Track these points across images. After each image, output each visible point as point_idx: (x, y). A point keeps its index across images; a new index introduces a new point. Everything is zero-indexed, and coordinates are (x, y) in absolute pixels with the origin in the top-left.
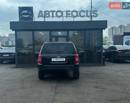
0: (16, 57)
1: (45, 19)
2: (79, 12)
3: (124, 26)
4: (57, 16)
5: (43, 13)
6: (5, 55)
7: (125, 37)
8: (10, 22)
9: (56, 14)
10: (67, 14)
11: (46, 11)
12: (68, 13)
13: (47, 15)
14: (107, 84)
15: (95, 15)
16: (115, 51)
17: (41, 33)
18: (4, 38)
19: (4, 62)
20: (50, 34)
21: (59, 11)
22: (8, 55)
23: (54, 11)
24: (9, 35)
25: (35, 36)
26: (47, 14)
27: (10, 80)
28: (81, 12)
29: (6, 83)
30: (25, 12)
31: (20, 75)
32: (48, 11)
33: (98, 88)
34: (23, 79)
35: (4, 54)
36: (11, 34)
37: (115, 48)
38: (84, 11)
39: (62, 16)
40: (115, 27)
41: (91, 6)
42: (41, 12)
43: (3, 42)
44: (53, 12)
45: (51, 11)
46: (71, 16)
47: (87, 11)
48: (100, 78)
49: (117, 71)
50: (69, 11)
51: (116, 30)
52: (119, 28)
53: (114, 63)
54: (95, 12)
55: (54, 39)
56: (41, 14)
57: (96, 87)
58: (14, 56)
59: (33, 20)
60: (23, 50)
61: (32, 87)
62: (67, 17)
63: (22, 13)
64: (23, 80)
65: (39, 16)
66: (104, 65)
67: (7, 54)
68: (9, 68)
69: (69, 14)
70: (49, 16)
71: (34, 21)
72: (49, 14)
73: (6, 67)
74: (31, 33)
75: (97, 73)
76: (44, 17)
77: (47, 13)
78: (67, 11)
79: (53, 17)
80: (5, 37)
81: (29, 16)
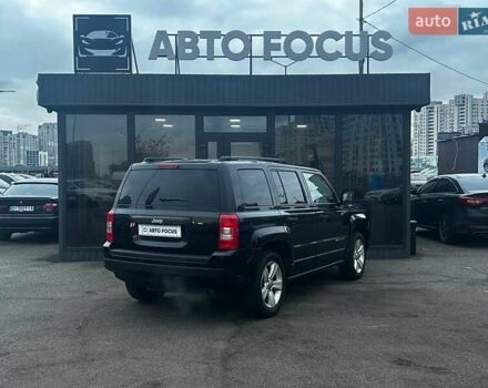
0: (61, 217)
1: (177, 64)
2: (315, 39)
3: (473, 100)
4: (228, 54)
5: (172, 40)
6: (16, 209)
7: (483, 140)
8: (40, 75)
9: (225, 46)
10: (268, 47)
11: (181, 35)
12: (273, 41)
13: (189, 51)
14: (444, 345)
15: (382, 52)
16: (457, 198)
17: (163, 123)
18: (22, 139)
19: (14, 235)
20: (199, 125)
21: (236, 34)
22: (29, 209)
23: (217, 34)
24: (40, 127)
25: (137, 135)
26: (188, 46)
27: (33, 319)
28: (323, 37)
29: (12, 335)
30: (101, 35)
31: (76, 295)
32: (190, 34)
33: (409, 364)
34: (86, 315)
35: (16, 202)
36: (47, 126)
37: (454, 186)
38: (336, 36)
39: (247, 53)
40: (441, 103)
41: (361, 20)
42: (162, 36)
43: (19, 156)
44: (210, 36)
45: (204, 34)
46: (282, 53)
47: (349, 35)
48: (409, 315)
49: (472, 283)
50: (278, 35)
51: (443, 112)
52: (456, 108)
53: (451, 248)
54: (382, 40)
55: (212, 146)
56: (162, 47)
57: (400, 362)
58: (55, 211)
59: (130, 70)
60: (89, 187)
61: (122, 354)
62: (267, 57)
63: (86, 39)
64: (87, 320)
65: (156, 54)
66: (413, 253)
67: (27, 202)
68: (33, 260)
69: (277, 47)
70: (196, 55)
71: (134, 72)
72: (194, 45)
73: (23, 256)
74: (122, 120)
75: (394, 290)
76: (177, 58)
77: (188, 40)
78: (268, 36)
79: (211, 56)
80: (25, 135)
81: (113, 51)
